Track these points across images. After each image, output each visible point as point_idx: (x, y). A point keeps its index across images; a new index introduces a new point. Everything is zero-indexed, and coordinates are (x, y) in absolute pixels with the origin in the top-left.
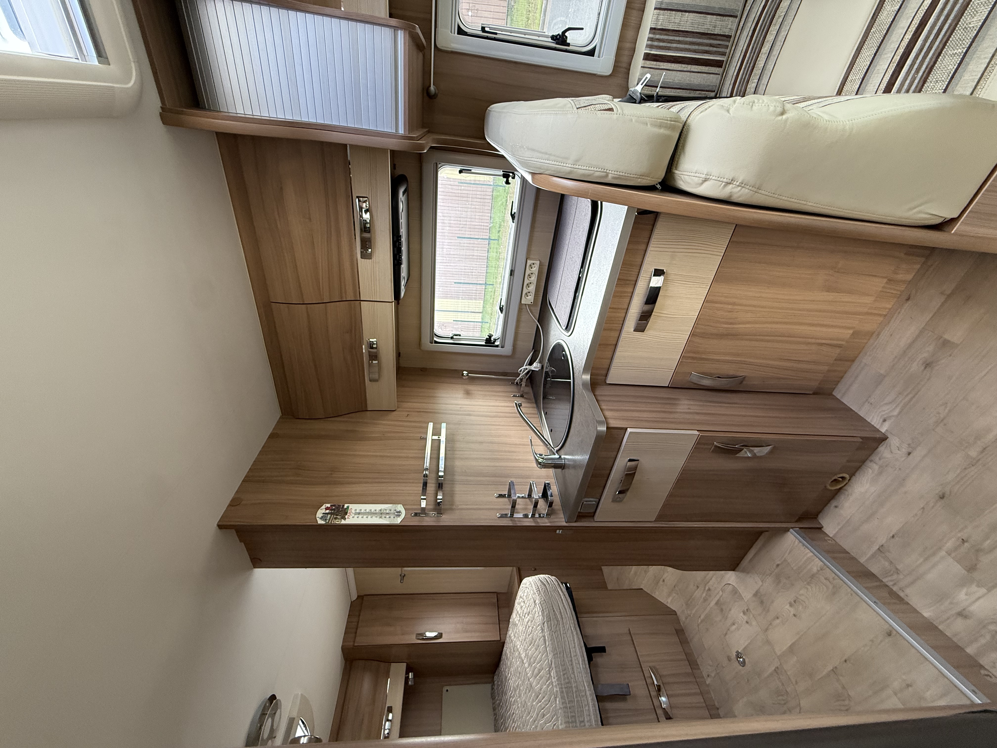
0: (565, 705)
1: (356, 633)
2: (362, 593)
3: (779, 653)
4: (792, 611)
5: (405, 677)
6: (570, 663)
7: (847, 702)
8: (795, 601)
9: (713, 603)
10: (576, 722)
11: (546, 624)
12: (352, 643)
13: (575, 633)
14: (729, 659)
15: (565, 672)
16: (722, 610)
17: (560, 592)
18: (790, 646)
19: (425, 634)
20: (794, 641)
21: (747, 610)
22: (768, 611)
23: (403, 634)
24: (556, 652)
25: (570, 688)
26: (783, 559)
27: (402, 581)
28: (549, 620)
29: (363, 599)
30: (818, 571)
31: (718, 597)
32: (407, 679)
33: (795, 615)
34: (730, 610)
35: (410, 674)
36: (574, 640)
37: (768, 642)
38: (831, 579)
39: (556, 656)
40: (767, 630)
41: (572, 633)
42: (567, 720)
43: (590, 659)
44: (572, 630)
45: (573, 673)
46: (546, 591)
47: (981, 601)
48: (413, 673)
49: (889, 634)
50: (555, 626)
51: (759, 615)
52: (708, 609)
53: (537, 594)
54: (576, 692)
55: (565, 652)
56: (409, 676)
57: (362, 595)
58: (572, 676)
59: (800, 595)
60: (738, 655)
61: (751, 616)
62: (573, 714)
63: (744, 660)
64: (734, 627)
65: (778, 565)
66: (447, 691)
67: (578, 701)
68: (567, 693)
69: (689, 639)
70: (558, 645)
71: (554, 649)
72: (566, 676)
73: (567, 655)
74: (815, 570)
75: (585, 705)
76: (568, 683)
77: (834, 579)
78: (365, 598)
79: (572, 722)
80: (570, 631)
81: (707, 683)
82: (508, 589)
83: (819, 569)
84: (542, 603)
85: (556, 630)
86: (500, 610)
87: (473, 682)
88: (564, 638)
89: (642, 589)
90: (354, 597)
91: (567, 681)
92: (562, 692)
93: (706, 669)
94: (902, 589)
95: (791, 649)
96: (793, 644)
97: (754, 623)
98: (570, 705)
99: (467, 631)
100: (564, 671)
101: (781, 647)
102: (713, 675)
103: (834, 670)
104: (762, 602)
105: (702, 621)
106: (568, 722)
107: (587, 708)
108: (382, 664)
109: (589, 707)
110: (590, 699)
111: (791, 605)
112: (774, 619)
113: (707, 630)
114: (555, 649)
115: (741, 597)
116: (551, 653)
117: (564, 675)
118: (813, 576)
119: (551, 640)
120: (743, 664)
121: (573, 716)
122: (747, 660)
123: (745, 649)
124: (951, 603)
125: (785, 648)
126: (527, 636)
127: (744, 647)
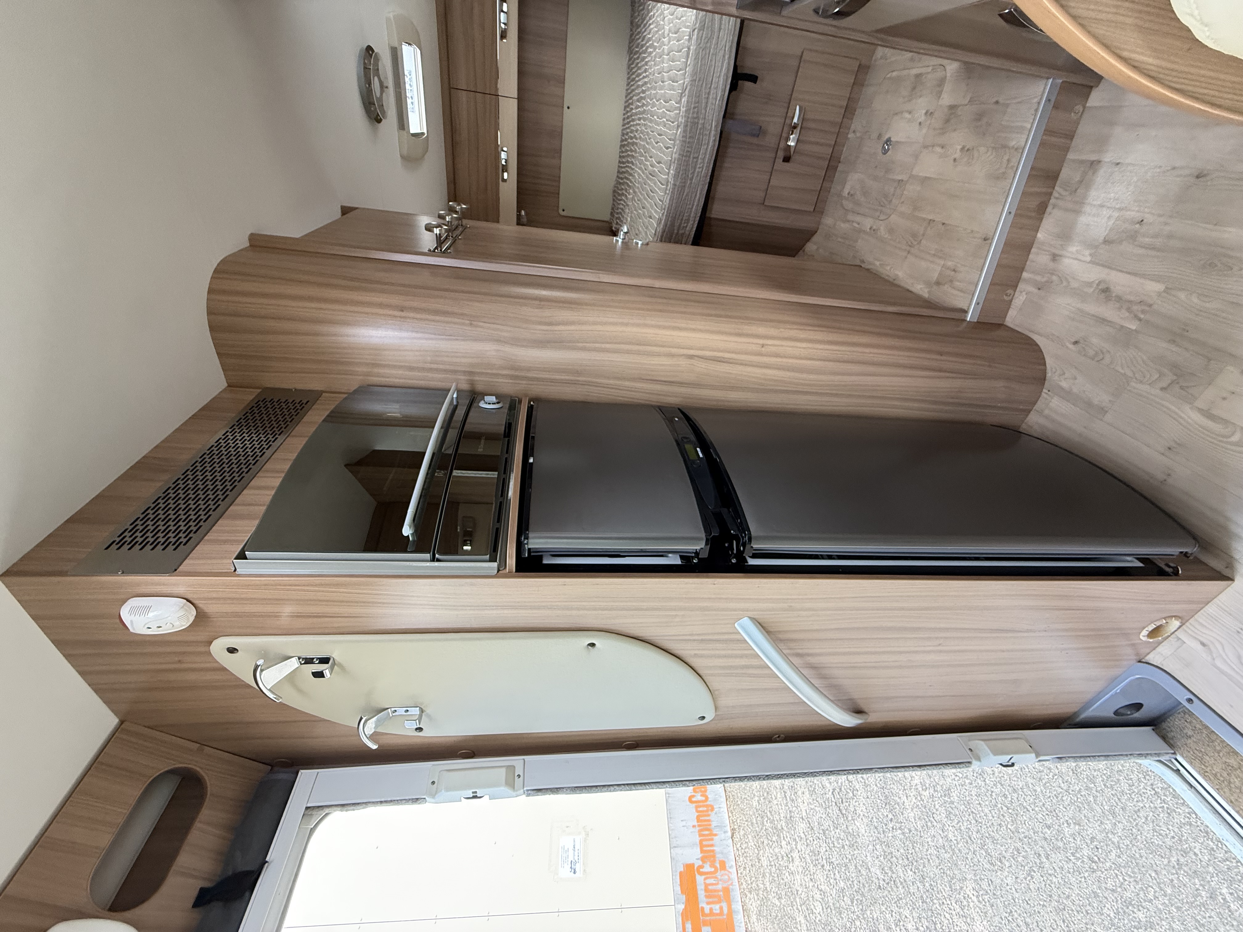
0: (684, 139)
3: (914, 173)
4: (957, 155)
6: (707, 96)
7: (915, 243)
8: (968, 150)
9: (914, 72)
10: (689, 157)
13: (727, 57)
14: (880, 136)
15: (697, 105)
16: (914, 88)
18: (926, 177)
20: (932, 176)
21: (932, 113)
22: (943, 133)
24: (695, 76)
25: (696, 123)
26: (1008, 102)
28: (702, 28)
30: (1013, 147)
31: (923, 70)
33: (955, 160)
34: (921, 96)
36: (722, 66)
37: (917, 157)
38: (1010, 165)
39: (694, 82)
40: (926, 147)
41: (724, 56)
42: (682, 153)
43: (734, 87)
44: (725, 51)
45: (706, 108)
47: (1076, 262)
49: (985, 239)
50: (706, 41)
51: (934, 129)
52: (905, 72)
54: (700, 129)
55: (706, 80)
58: (703, 111)
59: (978, 150)
60: (888, 141)
61: (929, 122)
62: (690, 150)
63: (889, 149)
64: (907, 115)
65: (997, 102)
67: (698, 139)
68: (692, 128)
69: (866, 83)
70: (701, 70)
71: (694, 73)
72: (696, 110)
73: (706, 84)
74: (1012, 143)
75: (705, 144)
76: (696, 118)
77: (1012, 167)
79: (686, 156)
80: (722, 52)
81: (849, 136)
83: (1016, 147)
85: (706, 47)
88: (711, 61)
91: (695, 115)
92: (686, 126)
93: (857, 124)
94: (1054, 206)
95: (925, 180)
96: (929, 178)
97: (924, 131)
98: (689, 140)
100: (697, 103)
101: (921, 170)
102: (858, 135)
103: (931, 221)
104: (947, 121)
105: (890, 78)
106: (683, 156)
107: (705, 147)
109: (708, 146)
110: (712, 139)
111: (962, 149)
112: (939, 145)
113: (887, 92)
114: (696, 72)
115: (939, 94)
116: (690, 75)
117: (694, 108)
118: (1004, 147)
119: (695, 59)
120: (885, 152)
122: (889, 153)
123: (897, 142)
124: (1061, 245)
125: (921, 174)
127: (898, 140)
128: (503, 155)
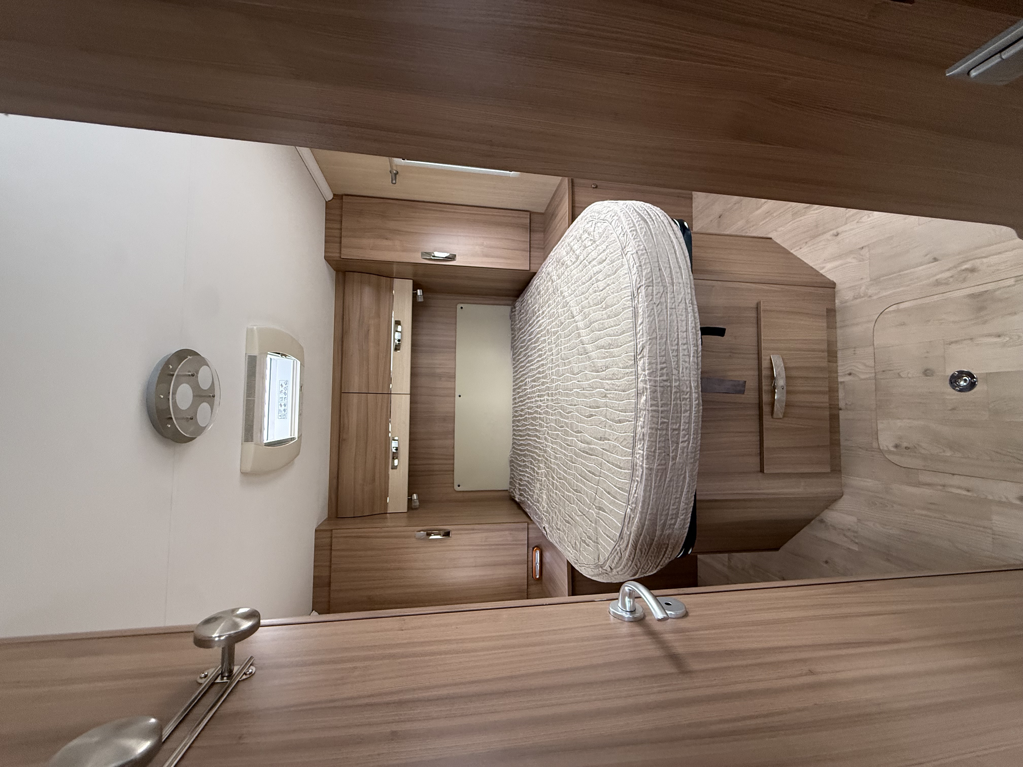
0: (652, 408)
1: (341, 243)
2: (340, 192)
5: (413, 293)
6: (675, 353)
10: (667, 430)
11: (643, 289)
12: (338, 255)
13: (690, 309)
15: (664, 365)
17: (672, 236)
19: (433, 253)
23: (403, 251)
24: (654, 335)
25: (668, 387)
27: (394, 182)
28: (649, 283)
29: (342, 199)
32: (415, 295)
35: (419, 291)
36: (685, 319)
39: (654, 340)
41: (686, 308)
42: (655, 426)
44: (686, 303)
45: (677, 368)
46: (649, 233)
48: (421, 290)
50: (658, 295)
52: (934, 298)
53: (630, 234)
54: (676, 392)
55: (670, 337)
56: (416, 293)
57: (340, 193)
58: (675, 372)
60: (962, 375)
62: (665, 420)
63: (972, 385)
66: (462, 308)
67: (675, 406)
68: (662, 393)
69: (839, 325)
70: (659, 325)
71: (651, 331)
72: (664, 371)
75: (686, 411)
76: (666, 380)
78: (345, 199)
79: (661, 429)
81: (841, 380)
82: (547, 209)
84: (640, 253)
85: (659, 302)
86: (532, 233)
87: (492, 302)
88: (670, 315)
89: (771, 239)
90: (330, 196)
93: (851, 366)
98: (662, 408)
99: (486, 256)
100: (664, 363)
105: (897, 311)
106: (657, 429)
108: (383, 279)
109: (691, 413)
114: (654, 330)
116: (645, 334)
117: (661, 369)
120: (964, 389)
121: (664, 423)
126: (591, 291)
128: (394, 444)
